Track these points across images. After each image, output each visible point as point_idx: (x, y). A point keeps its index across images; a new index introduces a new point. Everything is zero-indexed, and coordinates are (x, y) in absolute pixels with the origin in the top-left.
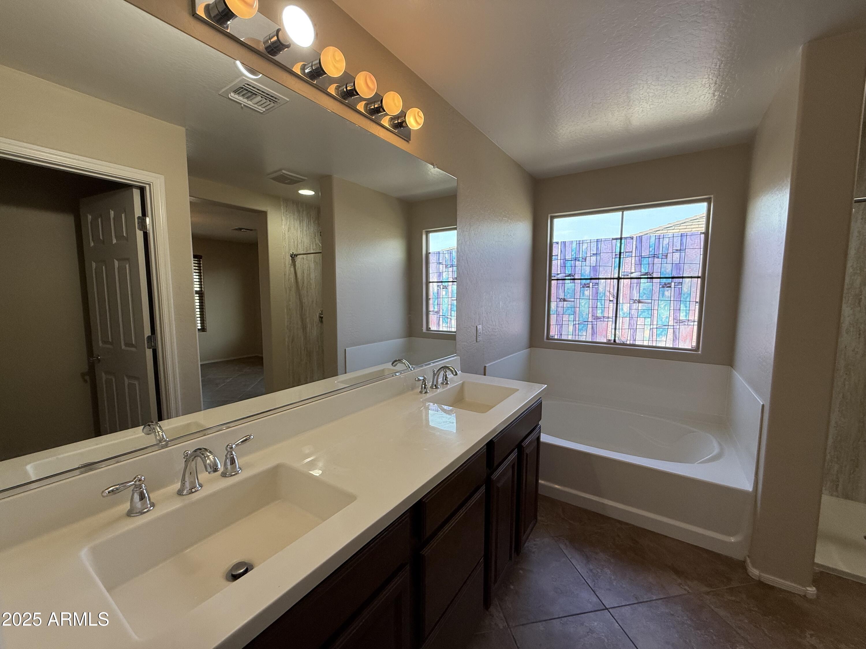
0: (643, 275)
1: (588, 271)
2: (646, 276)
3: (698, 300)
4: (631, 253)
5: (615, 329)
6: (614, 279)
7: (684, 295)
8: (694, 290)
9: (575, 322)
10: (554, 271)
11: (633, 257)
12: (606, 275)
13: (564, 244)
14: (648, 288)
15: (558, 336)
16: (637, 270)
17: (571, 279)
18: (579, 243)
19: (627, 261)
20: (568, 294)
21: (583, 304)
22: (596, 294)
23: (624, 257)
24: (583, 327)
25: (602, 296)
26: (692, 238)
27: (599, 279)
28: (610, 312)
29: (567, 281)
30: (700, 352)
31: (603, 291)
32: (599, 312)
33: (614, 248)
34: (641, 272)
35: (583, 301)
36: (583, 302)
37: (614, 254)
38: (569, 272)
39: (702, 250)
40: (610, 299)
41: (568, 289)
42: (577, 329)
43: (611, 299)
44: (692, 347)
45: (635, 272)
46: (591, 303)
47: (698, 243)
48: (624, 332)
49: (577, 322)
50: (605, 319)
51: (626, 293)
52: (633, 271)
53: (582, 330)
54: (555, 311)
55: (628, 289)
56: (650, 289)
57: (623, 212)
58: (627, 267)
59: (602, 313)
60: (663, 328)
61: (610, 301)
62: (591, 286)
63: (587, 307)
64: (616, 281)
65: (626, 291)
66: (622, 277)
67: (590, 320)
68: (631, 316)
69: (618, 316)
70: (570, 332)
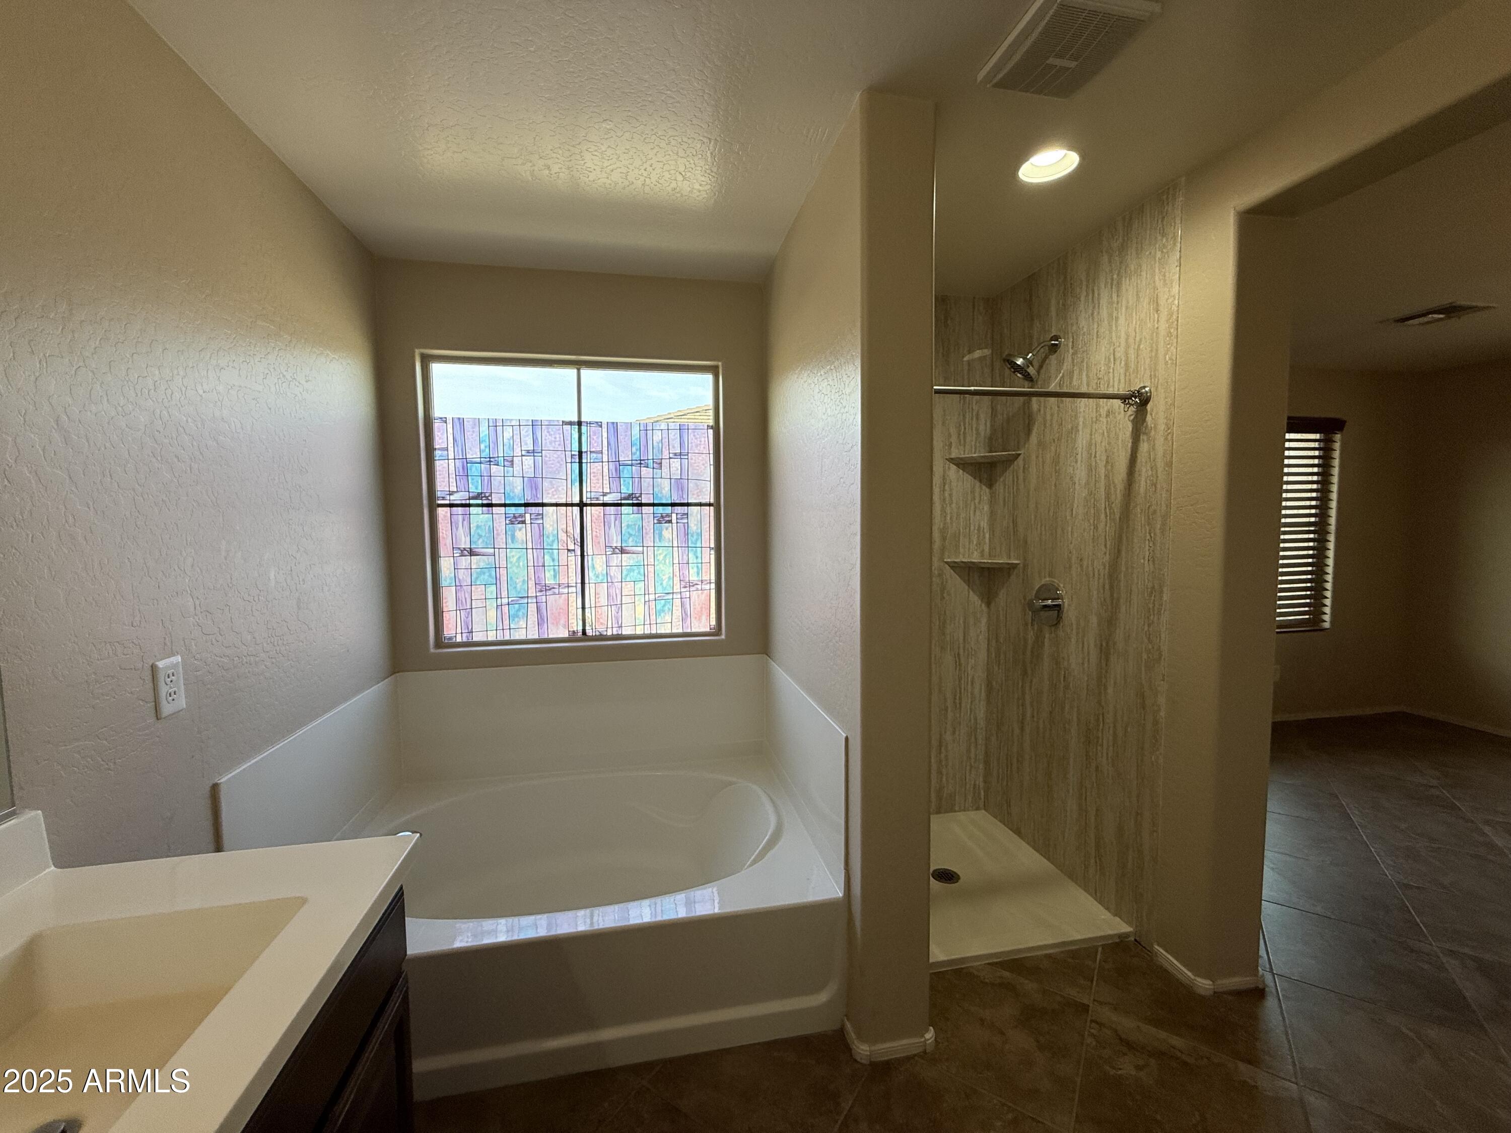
0: (625, 499)
1: (519, 488)
2: (631, 502)
3: (712, 545)
4: (601, 455)
5: (583, 608)
6: (572, 505)
7: (692, 536)
8: (705, 526)
9: (499, 600)
10: (441, 486)
11: (604, 463)
12: (556, 496)
13: (460, 424)
14: (635, 525)
15: (464, 635)
16: (614, 489)
17: (483, 505)
18: (494, 425)
19: (595, 470)
20: (478, 539)
21: (514, 560)
22: (540, 538)
23: (589, 461)
24: (519, 610)
25: (553, 541)
26: (696, 434)
27: (543, 505)
28: (570, 574)
29: (473, 510)
30: (723, 637)
31: (553, 530)
32: (549, 574)
33: (568, 443)
34: (621, 493)
35: (513, 553)
36: (514, 555)
37: (568, 454)
38: (477, 488)
39: (712, 456)
40: (569, 548)
41: (478, 527)
42: (506, 617)
43: (571, 547)
44: (710, 629)
45: (610, 493)
46: (530, 556)
47: (705, 444)
48: (600, 612)
49: (505, 601)
50: (562, 588)
51: (598, 535)
52: (607, 490)
53: (518, 616)
54: (451, 579)
55: (600, 526)
56: (639, 526)
57: (579, 370)
58: (595, 482)
59: (555, 576)
60: (664, 598)
61: (569, 550)
62: (528, 521)
63: (523, 565)
64: (576, 510)
65: (598, 531)
66: (588, 502)
67: (533, 593)
68: (609, 580)
69: (587, 581)
70: (490, 624)
